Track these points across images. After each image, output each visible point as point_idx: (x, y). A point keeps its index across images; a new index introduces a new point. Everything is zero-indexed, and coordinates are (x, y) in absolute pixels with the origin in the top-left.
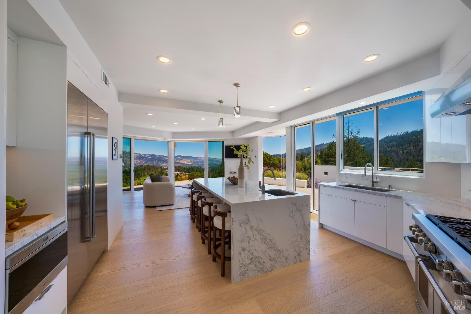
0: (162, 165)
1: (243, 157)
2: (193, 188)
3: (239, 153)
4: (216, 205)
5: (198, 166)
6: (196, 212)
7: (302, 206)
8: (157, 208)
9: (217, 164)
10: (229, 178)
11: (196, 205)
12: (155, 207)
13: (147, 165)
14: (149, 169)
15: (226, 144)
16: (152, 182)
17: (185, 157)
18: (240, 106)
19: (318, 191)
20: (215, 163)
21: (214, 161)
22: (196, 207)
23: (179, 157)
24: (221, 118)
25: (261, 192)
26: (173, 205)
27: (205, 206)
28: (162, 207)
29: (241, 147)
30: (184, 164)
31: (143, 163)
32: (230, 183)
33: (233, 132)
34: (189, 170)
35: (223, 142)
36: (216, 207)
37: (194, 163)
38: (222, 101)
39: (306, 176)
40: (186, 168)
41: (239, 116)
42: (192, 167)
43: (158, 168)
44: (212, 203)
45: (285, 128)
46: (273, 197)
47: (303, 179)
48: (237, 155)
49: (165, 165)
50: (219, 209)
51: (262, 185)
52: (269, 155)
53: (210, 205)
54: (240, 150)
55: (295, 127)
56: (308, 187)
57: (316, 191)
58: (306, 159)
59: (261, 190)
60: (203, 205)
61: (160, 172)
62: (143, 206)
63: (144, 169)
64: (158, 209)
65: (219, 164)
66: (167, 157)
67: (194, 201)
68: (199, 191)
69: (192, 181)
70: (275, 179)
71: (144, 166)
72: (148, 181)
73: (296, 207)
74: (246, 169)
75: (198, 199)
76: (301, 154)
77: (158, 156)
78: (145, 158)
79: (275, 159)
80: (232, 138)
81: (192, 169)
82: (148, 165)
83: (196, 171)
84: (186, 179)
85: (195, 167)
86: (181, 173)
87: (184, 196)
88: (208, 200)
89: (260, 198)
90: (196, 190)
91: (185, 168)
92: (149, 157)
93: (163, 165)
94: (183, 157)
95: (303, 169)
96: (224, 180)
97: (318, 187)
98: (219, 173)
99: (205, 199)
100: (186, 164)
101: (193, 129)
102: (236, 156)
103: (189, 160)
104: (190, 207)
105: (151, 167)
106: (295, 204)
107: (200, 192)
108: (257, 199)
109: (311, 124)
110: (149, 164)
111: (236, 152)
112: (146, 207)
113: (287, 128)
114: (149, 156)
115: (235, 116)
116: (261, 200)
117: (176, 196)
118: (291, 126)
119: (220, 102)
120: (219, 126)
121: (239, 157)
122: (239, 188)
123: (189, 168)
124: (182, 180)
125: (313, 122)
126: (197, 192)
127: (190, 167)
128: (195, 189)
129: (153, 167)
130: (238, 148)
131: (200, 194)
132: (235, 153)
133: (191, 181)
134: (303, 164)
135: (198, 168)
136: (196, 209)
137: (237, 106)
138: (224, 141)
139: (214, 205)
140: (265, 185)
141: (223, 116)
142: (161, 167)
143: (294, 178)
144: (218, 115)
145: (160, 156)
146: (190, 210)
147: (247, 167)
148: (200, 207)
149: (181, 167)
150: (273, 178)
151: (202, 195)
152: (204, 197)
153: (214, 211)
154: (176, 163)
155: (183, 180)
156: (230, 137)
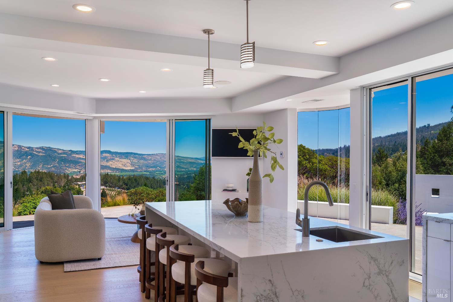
0: (69, 171)
1: (259, 156)
2: (147, 223)
3: (250, 147)
4: (202, 259)
5: (148, 173)
6: (154, 274)
7: (392, 263)
8: (65, 265)
9: (190, 169)
10: (226, 202)
11: (153, 260)
12: (62, 263)
13: (35, 172)
14: (41, 181)
15: (215, 125)
16: (53, 208)
17: (121, 153)
18: (254, 43)
19: (424, 232)
20: (186, 167)
21: (183, 163)
22: (153, 264)
23: (107, 155)
24: (209, 69)
25: (300, 234)
26: (100, 259)
27: (176, 262)
28: (76, 264)
29: (254, 132)
30: (117, 169)
31: (28, 167)
32: (230, 213)
33: (230, 100)
34: (130, 183)
35: (208, 121)
36: (202, 265)
37: (140, 167)
38: (211, 30)
39: (392, 198)
40: (121, 177)
41: (251, 65)
42: (134, 175)
43: (59, 176)
44: (194, 256)
45: (349, 91)
46: (327, 244)
47: (385, 205)
48: (247, 150)
49: (76, 170)
50: (208, 269)
51: (302, 217)
52: (308, 150)
53: (188, 259)
54: (254, 139)
55: (370, 89)
56: (395, 222)
57: (419, 231)
58: (390, 160)
59: (301, 228)
60: (171, 261)
61: (64, 187)
62: (34, 260)
63: (30, 180)
64: (68, 267)
65: (195, 169)
66: (84, 153)
67: (150, 251)
68: (161, 231)
69: (140, 207)
70: (331, 204)
71: (28, 173)
72: (45, 206)
73: (378, 267)
74: (264, 182)
75: (159, 247)
76: (379, 148)
77: (60, 152)
78: (32, 155)
79: (321, 160)
80: (231, 112)
81: (135, 180)
82: (38, 172)
83: (145, 185)
84: (125, 204)
85: (141, 176)
86: (110, 190)
87: (121, 241)
88: (183, 250)
89: (298, 245)
90: (153, 228)
91: (119, 179)
92: (41, 154)
93: (72, 171)
94: (116, 153)
95: (384, 182)
96: (209, 205)
97: (424, 222)
98: (197, 189)
99: (177, 248)
100: (123, 170)
101: (143, 93)
102: (243, 153)
103: (129, 161)
104: (139, 264)
105: (44, 176)
106: (375, 260)
107: (164, 231)
108: (291, 249)
109: (409, 83)
110: (41, 168)
111: (243, 144)
112: (42, 263)
113: (352, 90)
114: (39, 152)
115: (244, 66)
116: (301, 250)
117: (106, 240)
118: (363, 88)
119: (208, 32)
120: (206, 86)
121: (249, 156)
122: (249, 223)
123: (129, 178)
124: (115, 205)
125: (412, 78)
126: (156, 232)
127: (130, 176)
128: (151, 226)
129: (50, 175)
130: (248, 134)
131: (164, 235)
132: (240, 146)
133: (138, 207)
134: (383, 170)
135: (147, 178)
136: (153, 269)
137: (248, 43)
138: (210, 120)
139: (196, 260)
140: (309, 217)
141: (215, 63)
142: (66, 176)
143: (368, 203)
144: (202, 63)
145: (65, 152)
146: (139, 271)
147: (268, 179)
148: (164, 265)
149: (111, 175)
150: (328, 203)
151: (169, 238)
152: (173, 242)
153: (198, 273)
154: (103, 167)
155: (119, 205)
156: (224, 110)
